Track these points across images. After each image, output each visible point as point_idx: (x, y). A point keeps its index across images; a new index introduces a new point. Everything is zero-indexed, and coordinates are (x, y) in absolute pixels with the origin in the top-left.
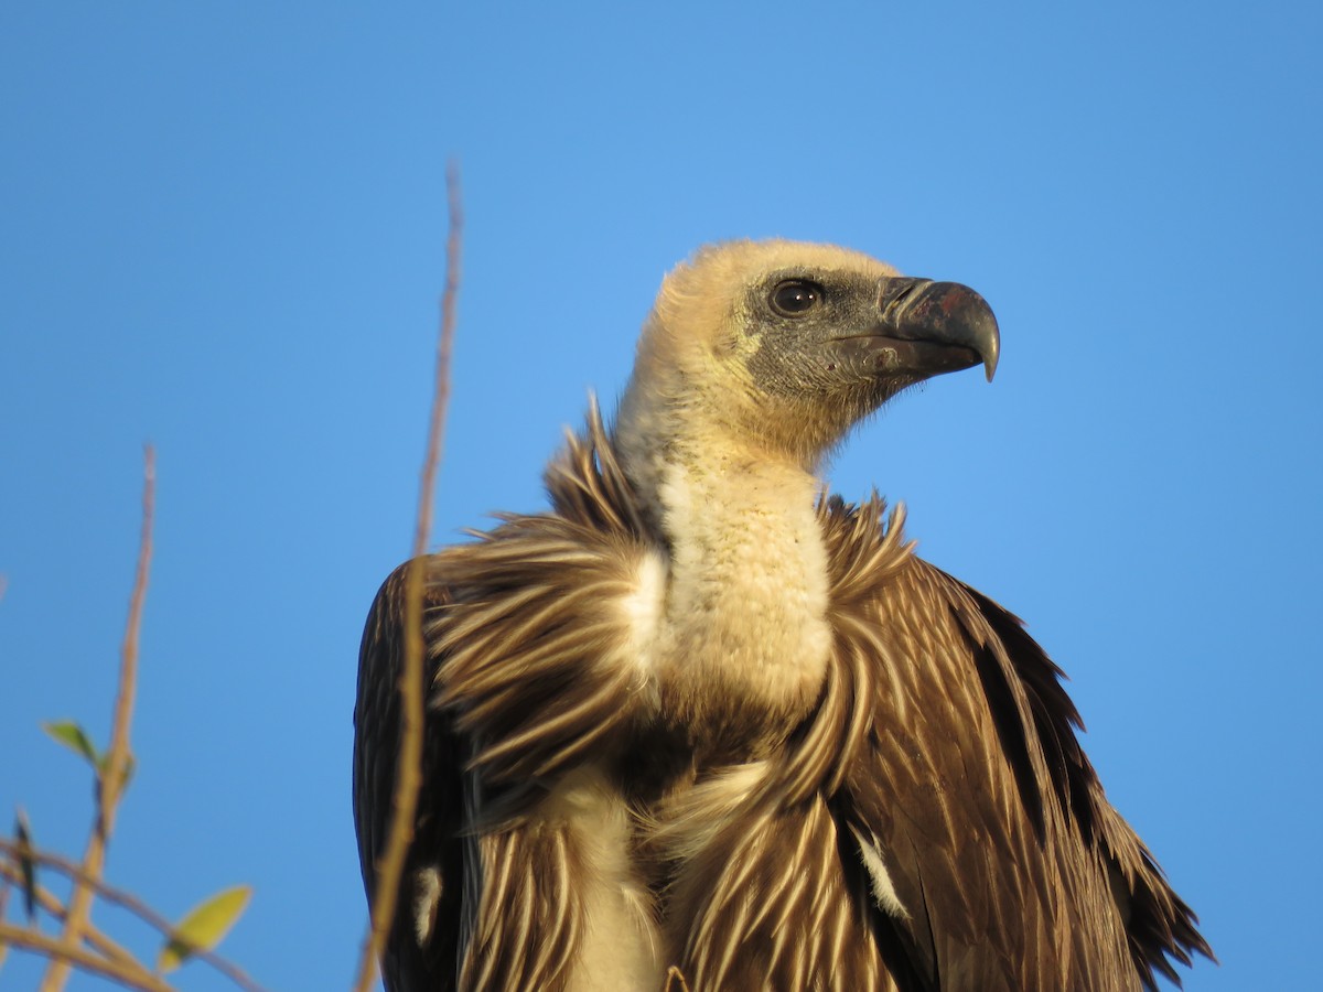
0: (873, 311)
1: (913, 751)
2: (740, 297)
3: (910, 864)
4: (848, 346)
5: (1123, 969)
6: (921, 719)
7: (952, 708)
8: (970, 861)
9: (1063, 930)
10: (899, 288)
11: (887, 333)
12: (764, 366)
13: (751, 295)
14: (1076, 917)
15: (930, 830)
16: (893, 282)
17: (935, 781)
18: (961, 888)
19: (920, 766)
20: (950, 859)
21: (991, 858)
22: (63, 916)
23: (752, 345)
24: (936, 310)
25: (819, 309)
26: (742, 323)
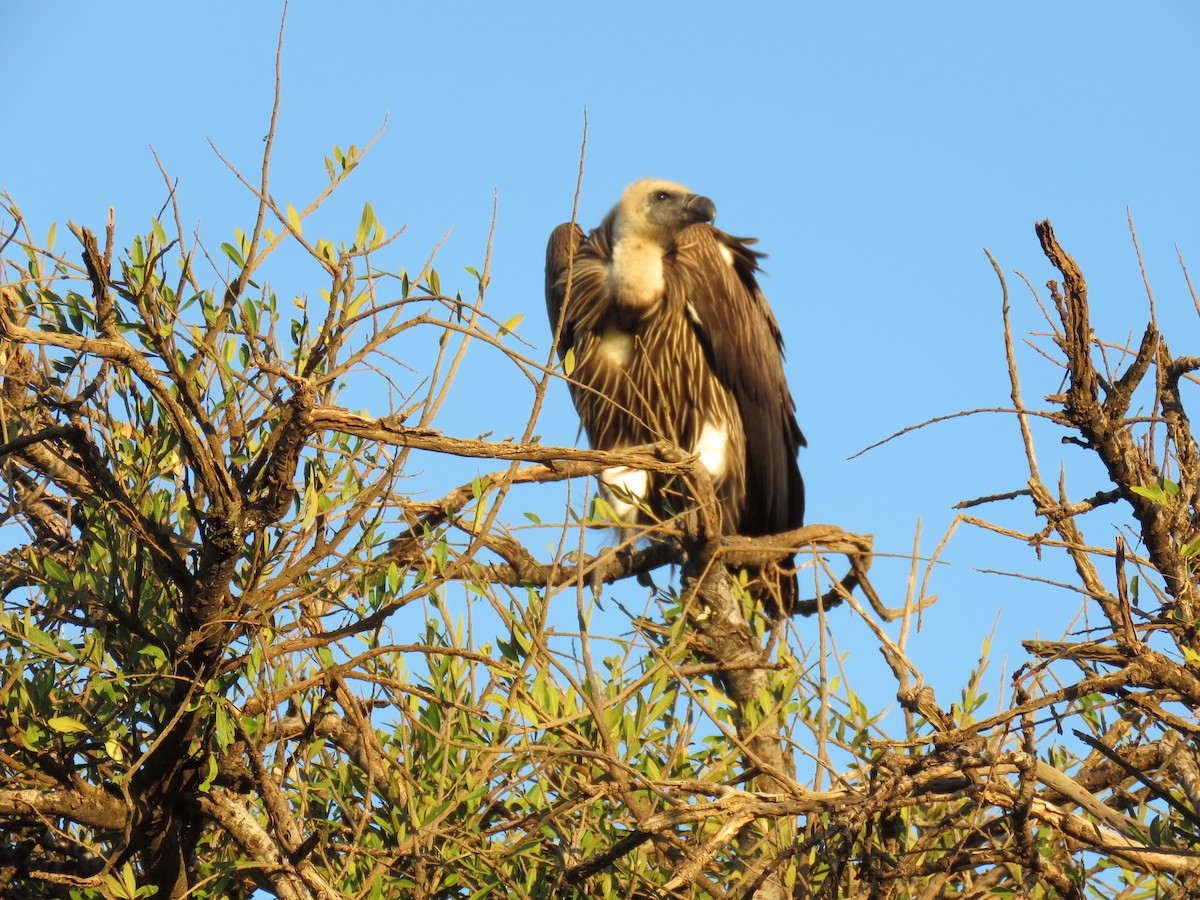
0: (682, 203)
1: (701, 276)
2: (646, 196)
3: (702, 309)
4: (674, 213)
5: (768, 338)
6: (704, 267)
7: (713, 264)
8: (719, 308)
9: (748, 328)
10: (690, 197)
11: (685, 210)
12: (650, 216)
13: (649, 195)
14: (752, 323)
15: (707, 299)
16: (689, 195)
17: (708, 285)
18: (716, 314)
19: (704, 281)
20: (713, 306)
21: (725, 307)
22: (469, 322)
23: (647, 210)
24: (699, 205)
25: (668, 201)
26: (646, 203)
